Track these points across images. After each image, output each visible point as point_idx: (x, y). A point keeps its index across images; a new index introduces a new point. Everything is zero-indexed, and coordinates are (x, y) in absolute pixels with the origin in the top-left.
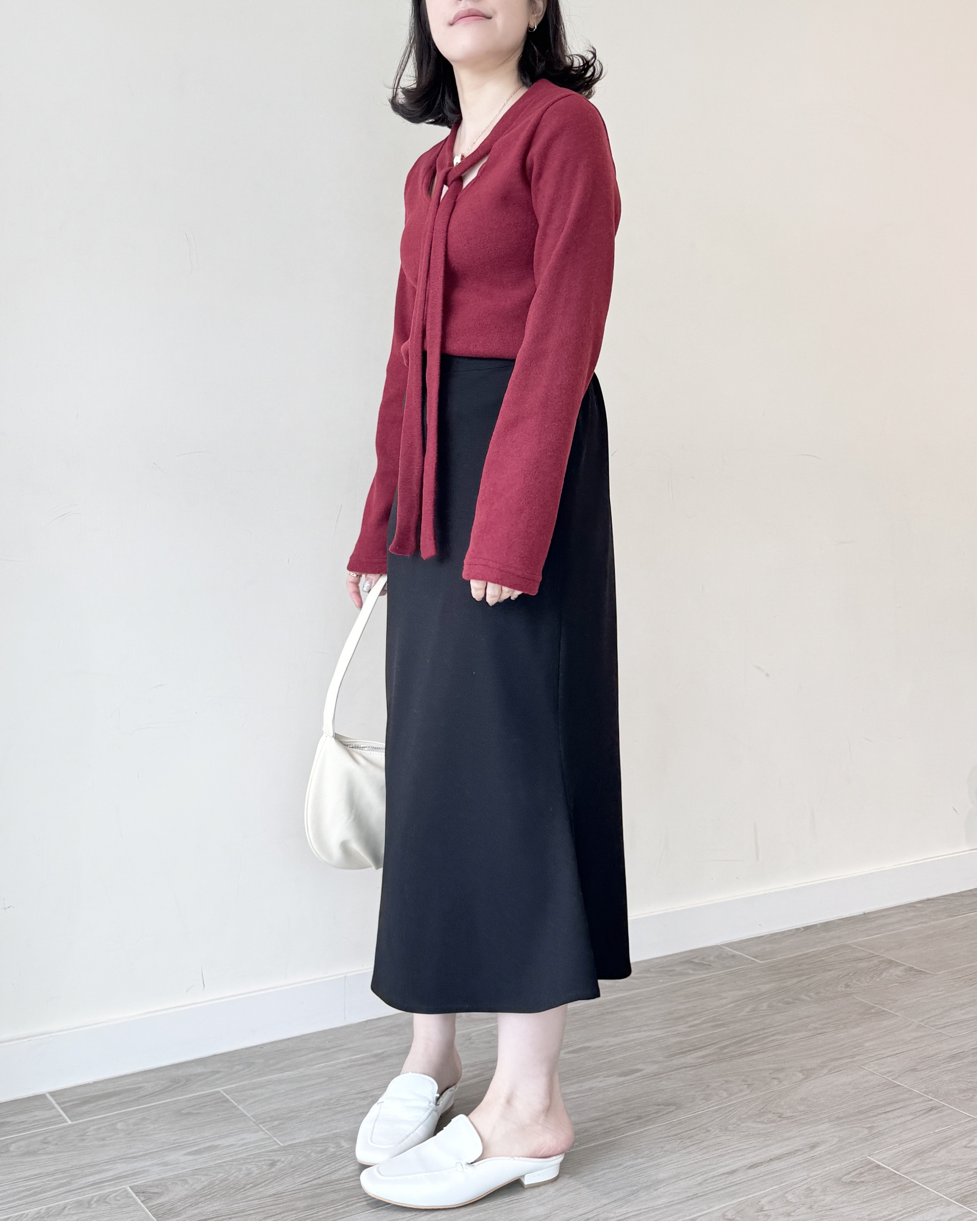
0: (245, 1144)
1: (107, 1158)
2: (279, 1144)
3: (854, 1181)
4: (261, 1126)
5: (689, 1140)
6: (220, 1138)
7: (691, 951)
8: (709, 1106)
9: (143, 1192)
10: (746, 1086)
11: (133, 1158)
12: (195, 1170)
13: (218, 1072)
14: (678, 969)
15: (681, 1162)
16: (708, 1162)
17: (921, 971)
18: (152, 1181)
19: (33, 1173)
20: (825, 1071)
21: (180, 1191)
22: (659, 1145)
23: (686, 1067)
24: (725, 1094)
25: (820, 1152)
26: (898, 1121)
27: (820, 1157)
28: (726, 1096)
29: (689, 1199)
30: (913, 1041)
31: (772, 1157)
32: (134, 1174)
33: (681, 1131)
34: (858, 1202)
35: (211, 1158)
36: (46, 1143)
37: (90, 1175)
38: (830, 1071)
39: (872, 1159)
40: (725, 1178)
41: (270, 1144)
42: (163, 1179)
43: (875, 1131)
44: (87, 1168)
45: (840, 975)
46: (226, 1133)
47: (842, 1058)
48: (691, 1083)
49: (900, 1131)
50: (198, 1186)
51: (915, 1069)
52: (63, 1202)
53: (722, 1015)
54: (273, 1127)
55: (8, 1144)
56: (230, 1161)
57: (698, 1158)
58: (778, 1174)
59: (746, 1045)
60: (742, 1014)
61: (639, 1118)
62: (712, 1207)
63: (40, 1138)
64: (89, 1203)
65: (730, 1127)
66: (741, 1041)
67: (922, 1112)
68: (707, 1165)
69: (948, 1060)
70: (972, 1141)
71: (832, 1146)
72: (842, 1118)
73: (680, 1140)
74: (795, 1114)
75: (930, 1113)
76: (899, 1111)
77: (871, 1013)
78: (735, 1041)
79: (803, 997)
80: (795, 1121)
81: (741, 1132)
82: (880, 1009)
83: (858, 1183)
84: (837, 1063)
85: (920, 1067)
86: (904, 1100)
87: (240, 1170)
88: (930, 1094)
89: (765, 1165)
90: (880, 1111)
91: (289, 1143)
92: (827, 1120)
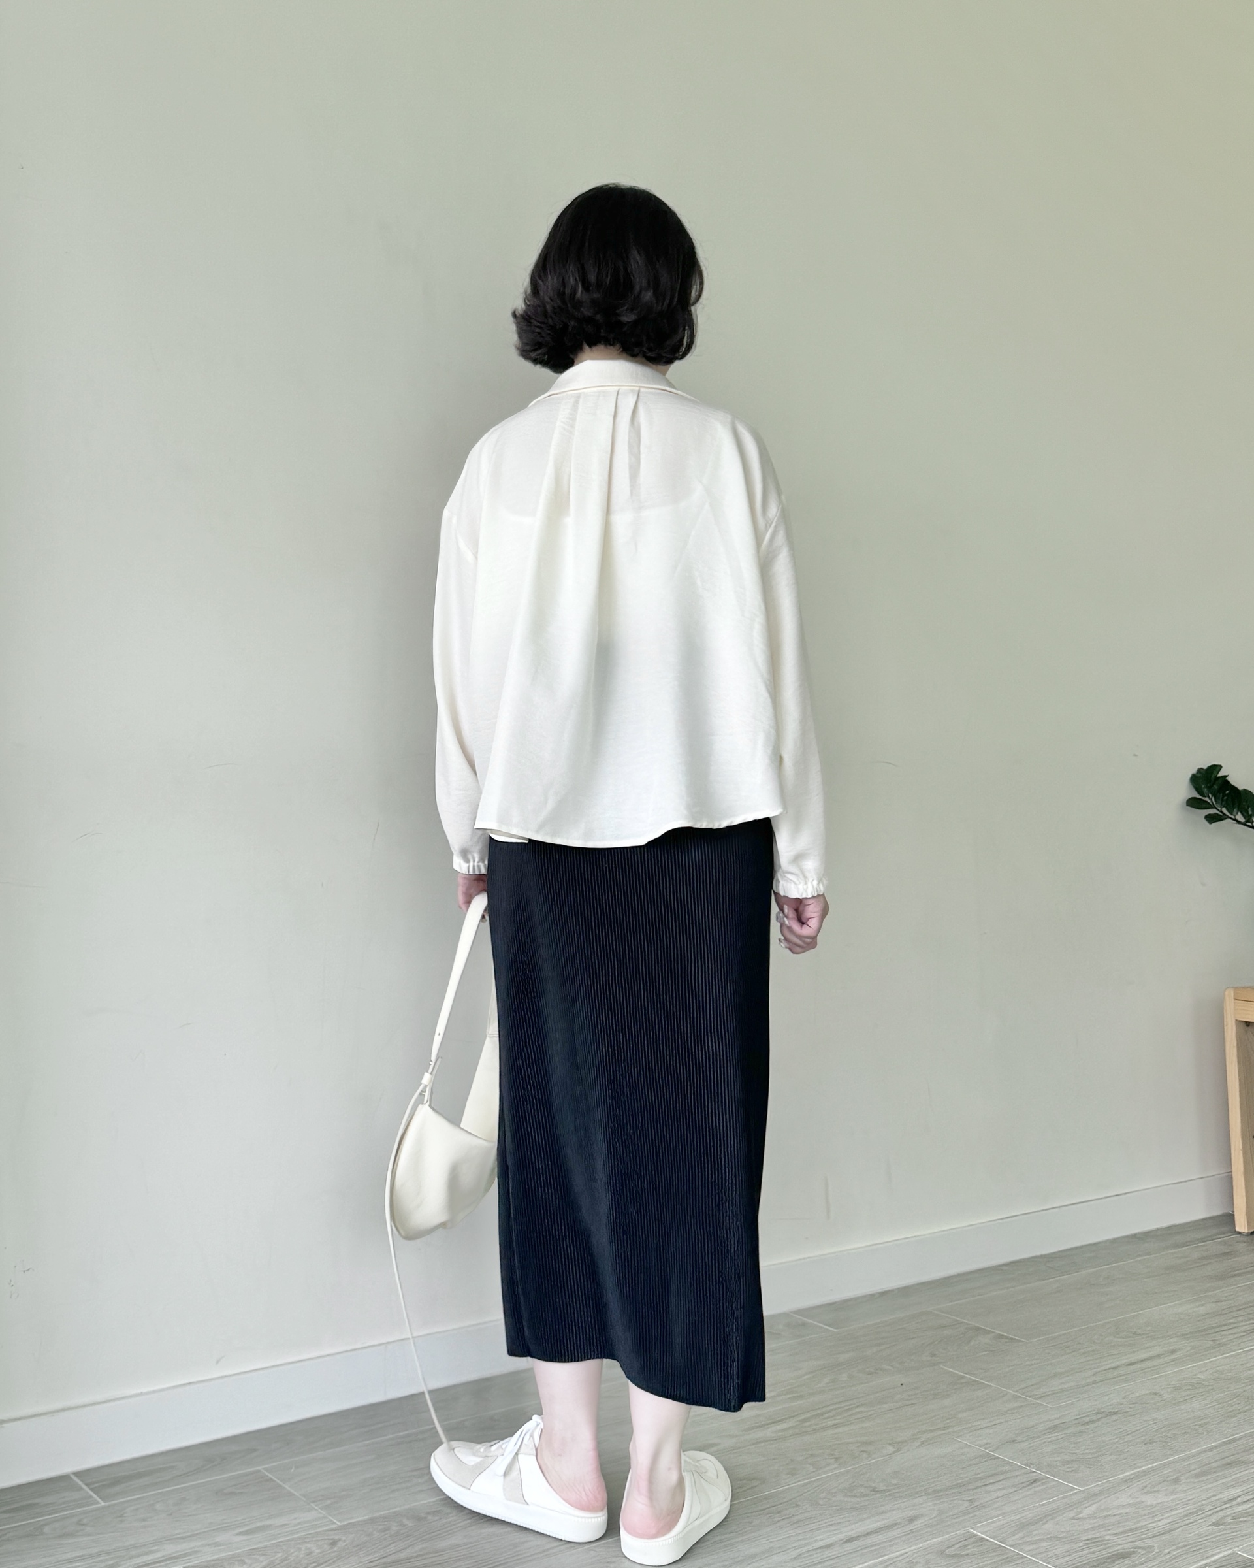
0: (299, 1524)
1: (152, 1539)
2: (334, 1523)
3: (958, 1554)
4: (312, 1504)
5: (778, 1515)
6: (271, 1517)
8: (796, 1481)
10: (833, 1460)
11: (181, 1539)
13: (255, 1450)
15: (772, 1537)
16: (800, 1537)
17: (1012, 1339)
18: (207, 1561)
19: (74, 1555)
20: (917, 1443)
22: (747, 1521)
24: (811, 1468)
25: (919, 1525)
26: (1000, 1494)
27: (919, 1531)
28: (814, 1470)
30: (1010, 1412)
31: (868, 1531)
32: (185, 1555)
33: (768, 1506)
36: (82, 1525)
37: (139, 1556)
38: (921, 1444)
39: (975, 1532)
40: (820, 1552)
41: (326, 1523)
42: (218, 1559)
43: (976, 1504)
44: (133, 1549)
45: (924, 1344)
46: (278, 1512)
47: (934, 1430)
48: (773, 1457)
49: (1004, 1503)
51: (1013, 1441)
54: (328, 1505)
56: (288, 1540)
57: (790, 1532)
59: (828, 1417)
60: (819, 1386)
63: (76, 1519)
65: (821, 1502)
66: (822, 1414)
67: (1024, 1485)
68: (800, 1540)
69: (1048, 1431)
70: (1080, 1513)
71: (931, 1519)
72: (939, 1491)
74: (890, 1488)
75: (1034, 1485)
76: (1000, 1483)
77: (962, 1384)
78: (816, 1413)
79: (885, 1366)
80: (889, 1495)
81: (832, 1507)
82: (970, 1379)
83: (963, 1556)
84: (929, 1435)
85: (1019, 1439)
86: (1005, 1472)
87: (300, 1549)
88: (1032, 1466)
89: (862, 1539)
90: (979, 1484)
91: (347, 1522)
92: (923, 1493)
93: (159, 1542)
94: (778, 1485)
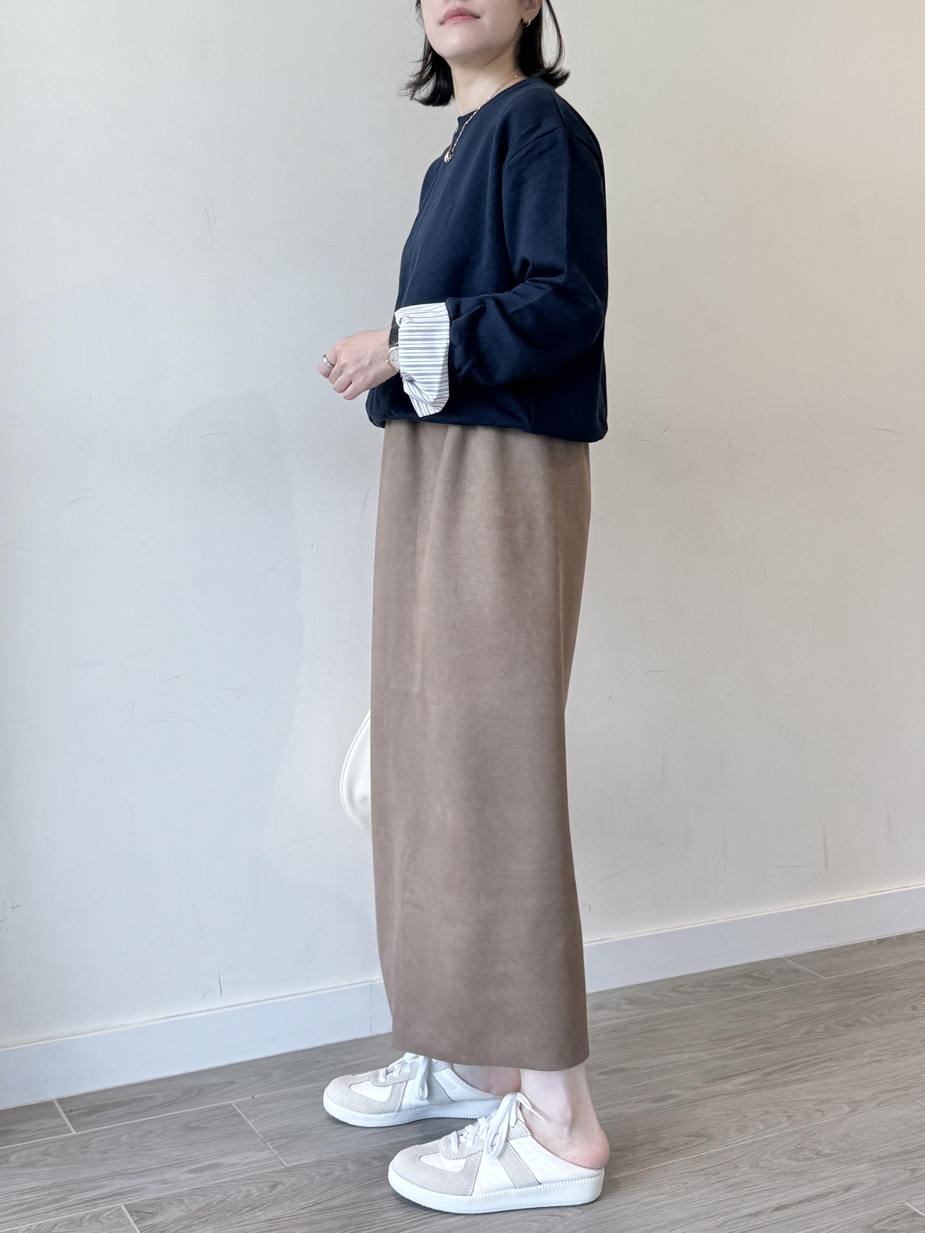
0: (248, 1163)
2: (284, 1165)
4: (268, 1143)
6: (224, 1156)
8: (743, 1139)
10: (786, 1118)
11: (133, 1174)
12: (194, 1189)
18: (146, 1200)
21: (175, 1212)
23: (725, 1094)
24: (762, 1127)
27: (854, 1201)
31: (802, 1199)
35: (212, 1177)
36: (46, 1154)
41: (275, 1164)
44: (84, 1183)
46: (231, 1150)
50: (194, 1208)
52: (55, 1219)
54: (281, 1145)
55: (8, 1154)
56: (230, 1181)
58: (805, 1218)
63: (42, 1148)
64: (81, 1220)
91: (294, 1164)
92: (867, 1160)
93: (113, 1176)
94: (724, 1144)
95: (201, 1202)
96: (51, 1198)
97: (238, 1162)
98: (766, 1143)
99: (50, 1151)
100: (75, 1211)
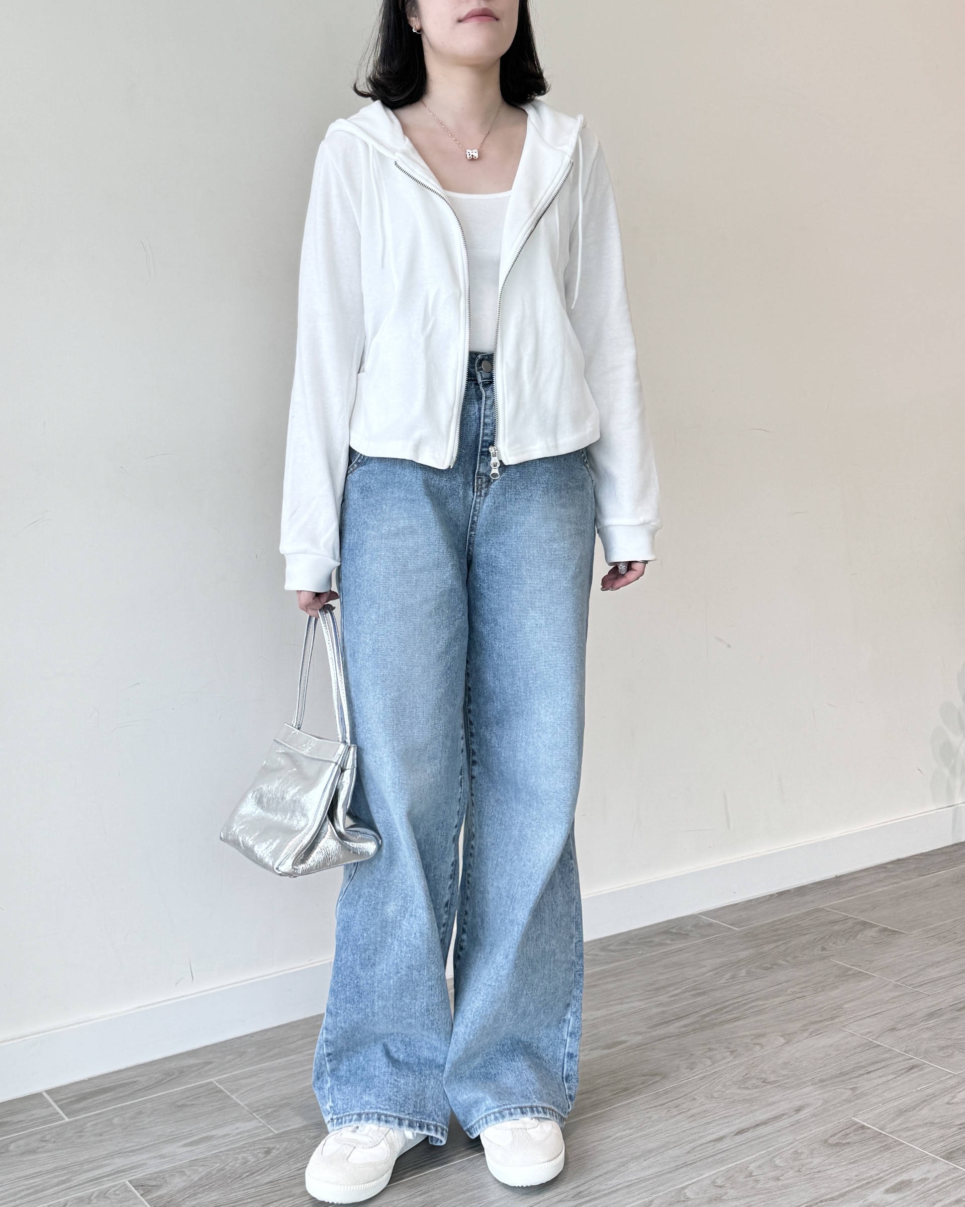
0: (239, 1133)
1: (106, 1153)
2: (273, 1132)
3: (841, 1143)
4: (254, 1114)
5: (676, 1109)
6: (215, 1128)
7: (668, 921)
8: (694, 1075)
9: (143, 1186)
10: (728, 1053)
11: (130, 1152)
12: (192, 1161)
13: (210, 1063)
14: (657, 940)
15: (669, 1132)
16: (695, 1130)
17: (895, 931)
18: (151, 1174)
19: (32, 1172)
20: (806, 1034)
21: (178, 1182)
22: (647, 1116)
23: (669, 1037)
24: (709, 1062)
25: (805, 1115)
26: (880, 1081)
27: (806, 1120)
28: (711, 1064)
29: (678, 1168)
30: (891, 1001)
31: (759, 1122)
32: (132, 1168)
33: (667, 1101)
34: (846, 1163)
35: (207, 1148)
36: (44, 1141)
37: (90, 1171)
38: (811, 1034)
39: (856, 1119)
40: (713, 1145)
41: (265, 1132)
42: (161, 1172)
43: (858, 1092)
44: (86, 1164)
45: (815, 939)
46: (221, 1123)
47: (821, 1021)
48: (675, 1052)
49: (883, 1090)
50: (196, 1178)
51: (894, 1028)
52: (66, 1198)
53: (701, 983)
54: (266, 1114)
55: (8, 1144)
56: (225, 1151)
57: (686, 1126)
58: (765, 1139)
59: (727, 1012)
60: (721, 982)
61: (626, 1089)
62: (701, 1175)
63: (39, 1136)
64: (90, 1198)
65: (715, 1095)
66: (722, 1009)
67: (903, 1071)
68: (695, 1133)
69: (926, 1018)
70: (954, 1097)
71: (816, 1108)
72: (825, 1081)
73: (667, 1110)
74: (779, 1079)
75: (911, 1072)
76: (880, 1070)
77: (848, 975)
78: (716, 1008)
79: (780, 962)
80: (779, 1085)
81: (726, 1099)
82: (856, 970)
83: (844, 1144)
84: (817, 1026)
85: (899, 1026)
86: (885, 1060)
87: (236, 1159)
88: (911, 1053)
89: (751, 1131)
90: (862, 1072)
91: (282, 1131)
92: (810, 1083)
93: (111, 1156)
94: (678, 1080)
95: (201, 1172)
96: (56, 1180)
97: (229, 1132)
98: (716, 1076)
99: (48, 1137)
100: (82, 1190)
